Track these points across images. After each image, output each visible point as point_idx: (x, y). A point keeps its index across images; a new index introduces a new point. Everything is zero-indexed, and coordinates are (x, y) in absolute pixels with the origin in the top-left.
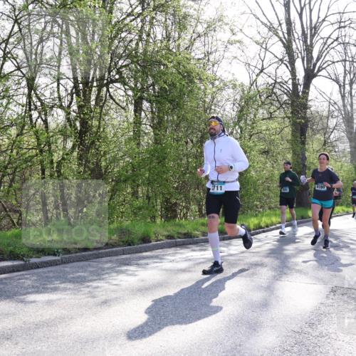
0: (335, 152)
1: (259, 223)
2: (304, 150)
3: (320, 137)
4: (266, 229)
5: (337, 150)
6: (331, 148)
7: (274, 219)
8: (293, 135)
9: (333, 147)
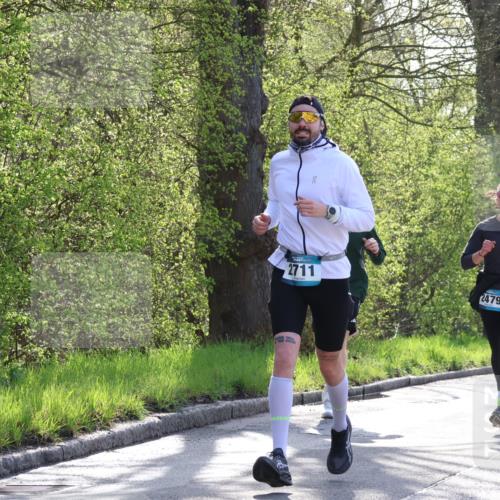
0: (407, 74)
2: (254, 63)
4: (59, 445)
6: (384, 57)
7: (101, 397)
9: (399, 49)
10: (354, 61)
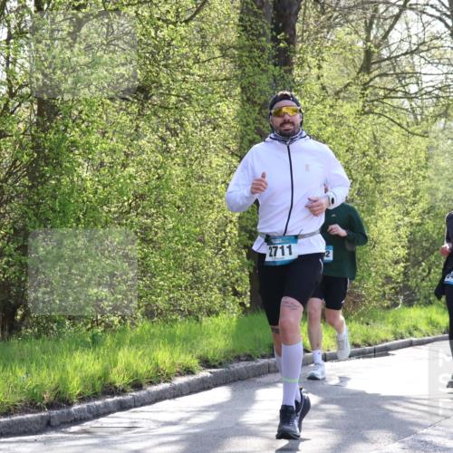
0: (407, 96)
1: (106, 374)
3: (348, 36)
4: (131, 395)
5: (413, 89)
6: (390, 82)
7: (164, 357)
8: (244, 27)
9: (401, 76)
10: (365, 86)
